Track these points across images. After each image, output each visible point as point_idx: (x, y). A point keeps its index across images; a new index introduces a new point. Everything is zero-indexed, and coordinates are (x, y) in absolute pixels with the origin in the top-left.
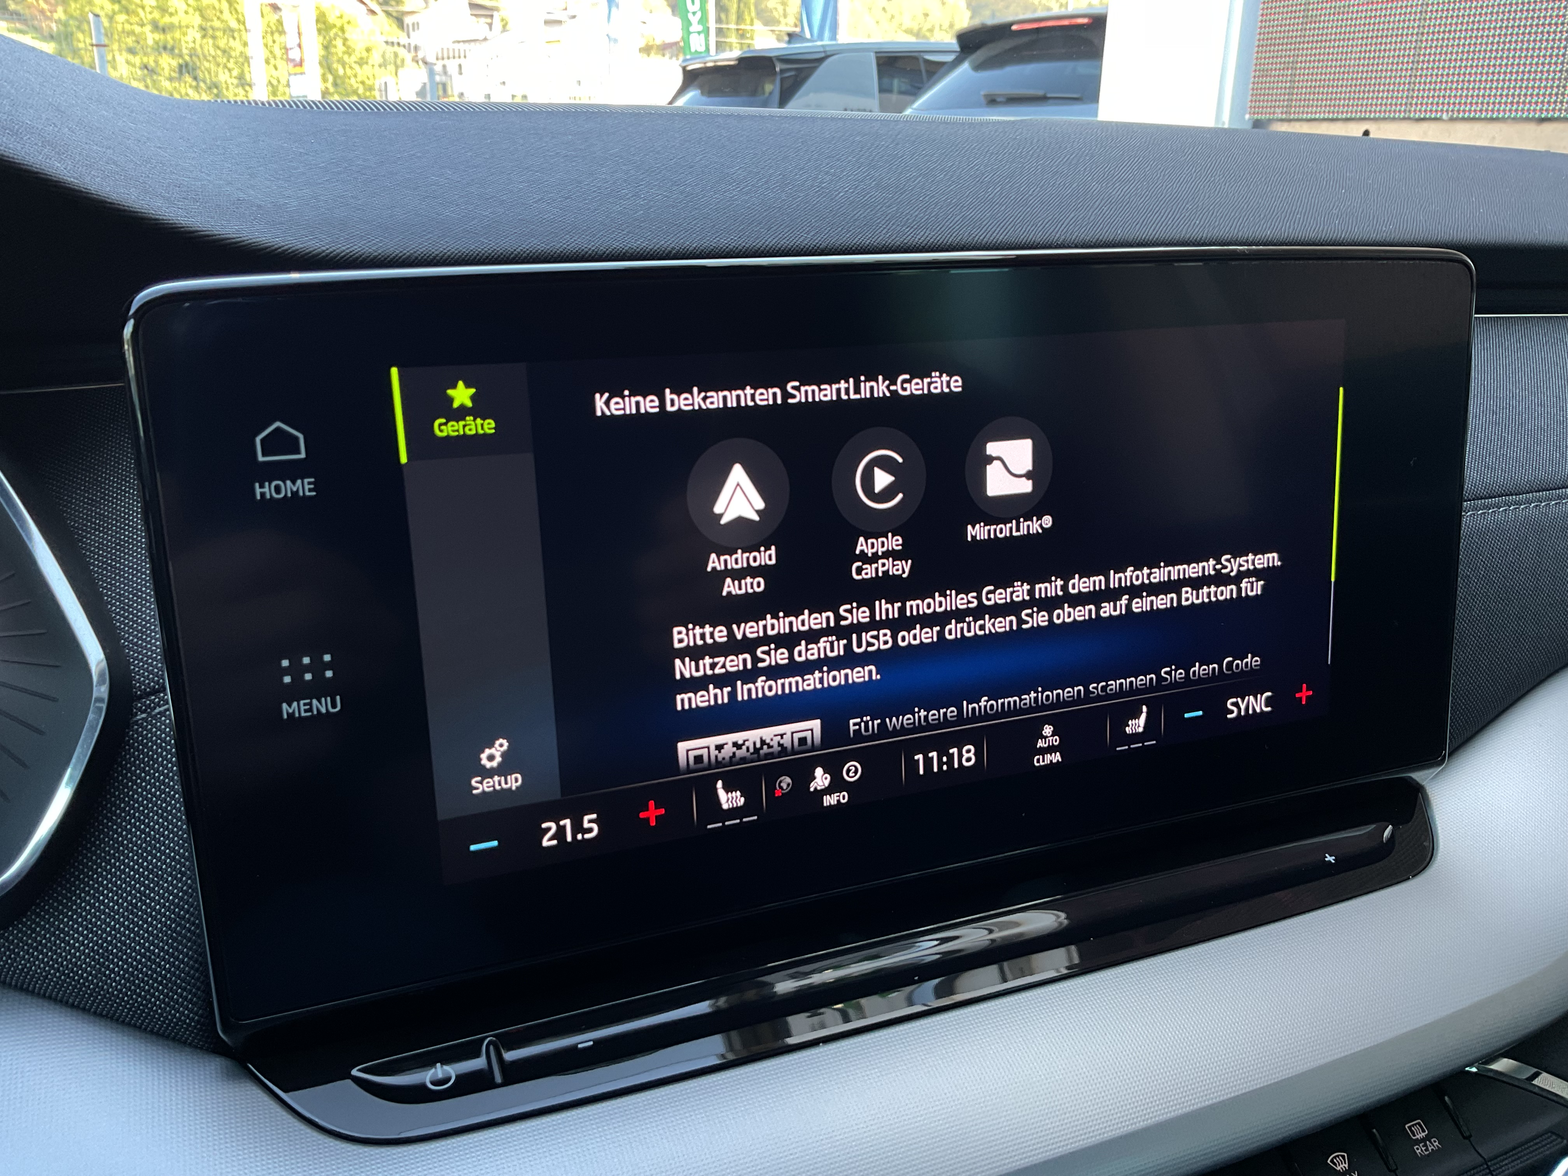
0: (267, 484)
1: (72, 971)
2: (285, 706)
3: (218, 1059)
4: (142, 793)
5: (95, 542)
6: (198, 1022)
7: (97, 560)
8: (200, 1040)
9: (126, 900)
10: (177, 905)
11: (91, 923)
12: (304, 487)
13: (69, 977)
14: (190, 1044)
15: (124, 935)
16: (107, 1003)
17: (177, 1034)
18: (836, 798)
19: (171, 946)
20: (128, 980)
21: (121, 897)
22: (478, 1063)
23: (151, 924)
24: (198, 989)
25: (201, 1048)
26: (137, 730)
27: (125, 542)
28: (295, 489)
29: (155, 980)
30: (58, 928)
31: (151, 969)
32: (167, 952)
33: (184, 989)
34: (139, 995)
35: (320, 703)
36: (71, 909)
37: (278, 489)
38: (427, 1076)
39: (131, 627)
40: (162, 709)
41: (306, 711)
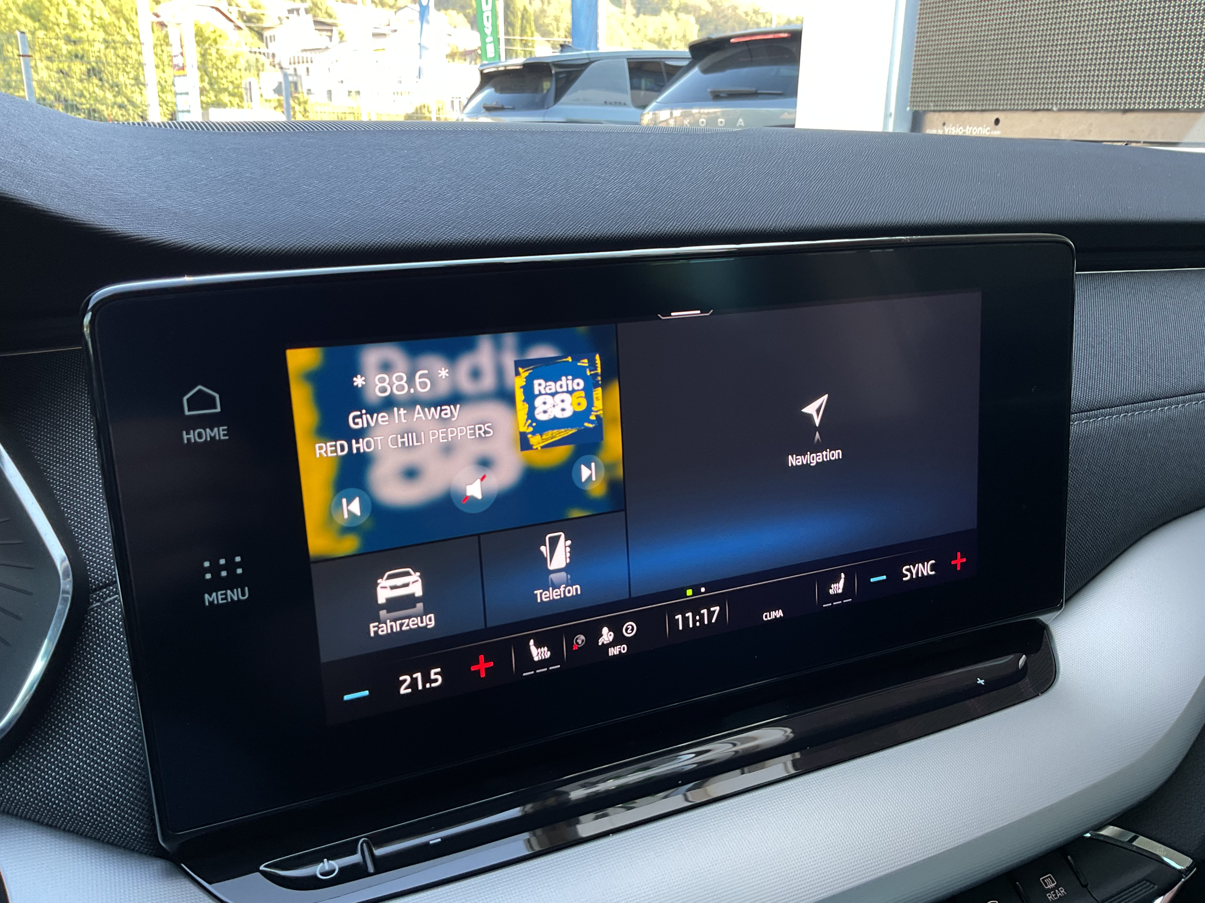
0: (192, 431)
1: (47, 799)
2: (207, 596)
3: (159, 862)
4: (98, 662)
5: (57, 472)
6: (143, 834)
7: (59, 485)
8: (145, 848)
9: (87, 744)
10: (127, 747)
11: (61, 762)
12: (220, 433)
13: (44, 804)
14: (137, 851)
15: (87, 770)
16: (74, 822)
17: (128, 843)
18: (618, 650)
19: (122, 778)
20: (90, 805)
21: (84, 742)
22: (356, 858)
23: (106, 762)
24: (143, 809)
25: (146, 854)
26: (93, 615)
27: (80, 471)
28: (213, 435)
29: (111, 804)
30: (36, 767)
31: (107, 795)
32: (120, 783)
33: (133, 810)
34: (99, 815)
35: (233, 593)
36: (45, 752)
37: (200, 435)
38: (317, 870)
39: (86, 537)
40: (112, 598)
41: (222, 599)
